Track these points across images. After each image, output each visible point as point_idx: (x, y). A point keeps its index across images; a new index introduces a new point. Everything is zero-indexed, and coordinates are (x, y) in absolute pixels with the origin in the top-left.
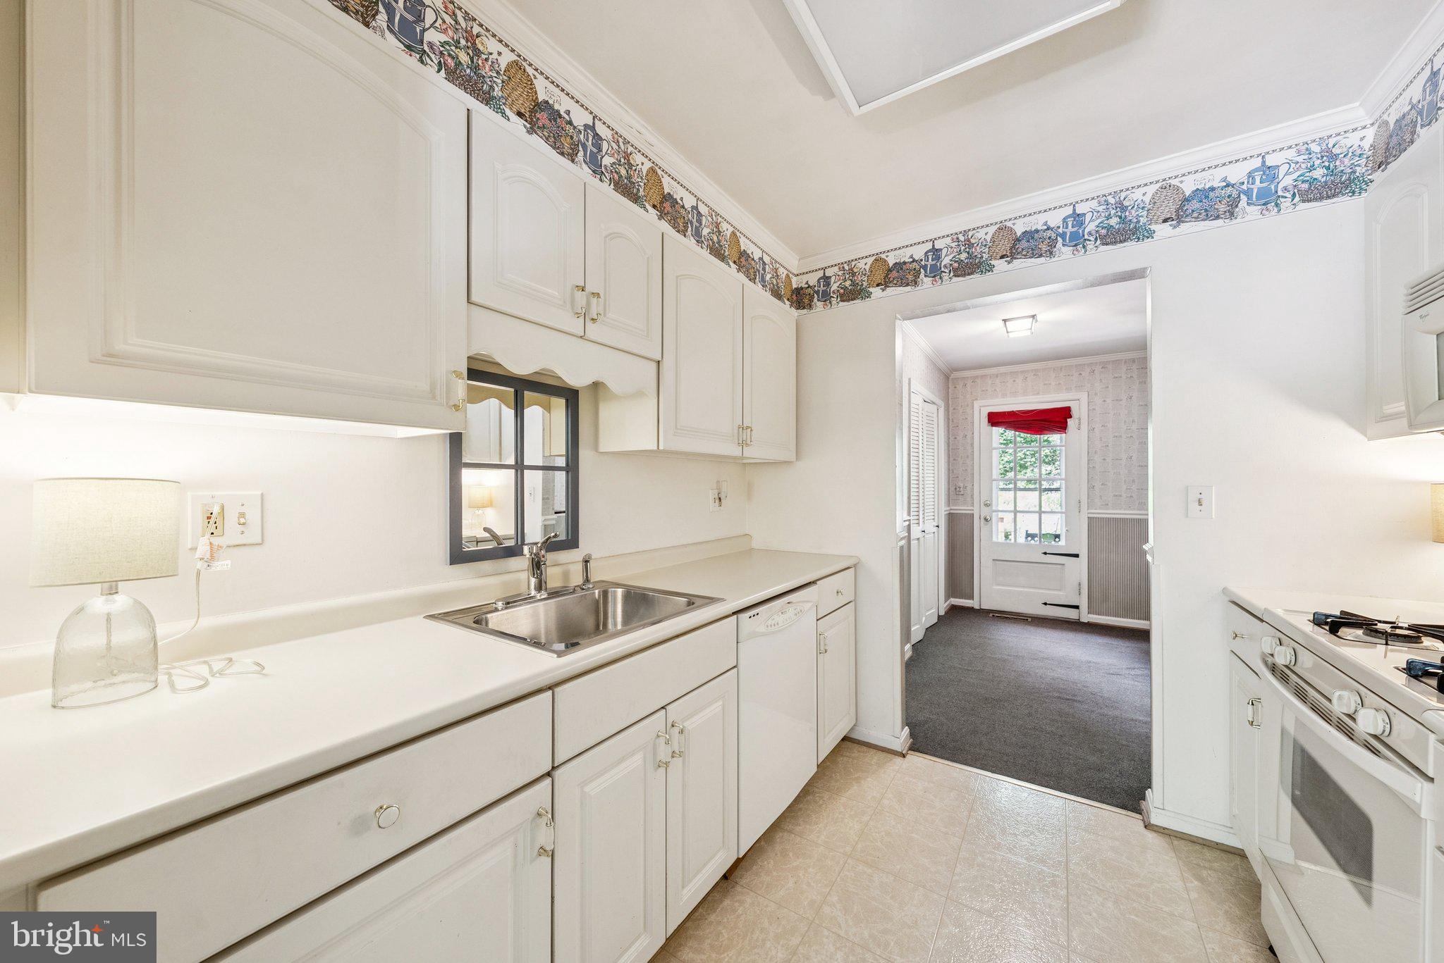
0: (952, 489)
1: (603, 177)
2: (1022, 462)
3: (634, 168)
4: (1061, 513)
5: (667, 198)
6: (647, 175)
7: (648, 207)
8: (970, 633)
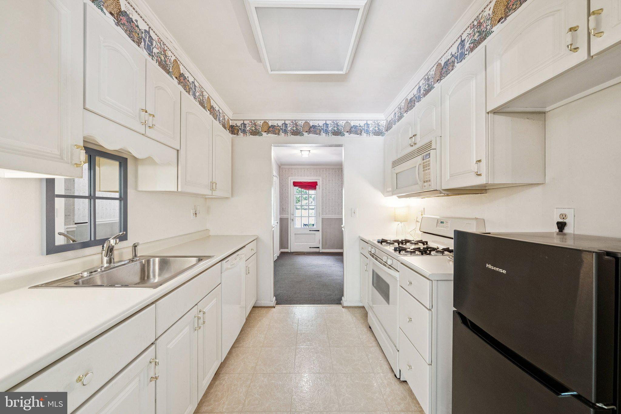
0: (281, 209)
1: (153, 58)
2: (299, 199)
3: (168, 58)
4: (314, 217)
5: (182, 75)
6: (173, 62)
7: (174, 77)
8: (288, 261)
